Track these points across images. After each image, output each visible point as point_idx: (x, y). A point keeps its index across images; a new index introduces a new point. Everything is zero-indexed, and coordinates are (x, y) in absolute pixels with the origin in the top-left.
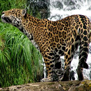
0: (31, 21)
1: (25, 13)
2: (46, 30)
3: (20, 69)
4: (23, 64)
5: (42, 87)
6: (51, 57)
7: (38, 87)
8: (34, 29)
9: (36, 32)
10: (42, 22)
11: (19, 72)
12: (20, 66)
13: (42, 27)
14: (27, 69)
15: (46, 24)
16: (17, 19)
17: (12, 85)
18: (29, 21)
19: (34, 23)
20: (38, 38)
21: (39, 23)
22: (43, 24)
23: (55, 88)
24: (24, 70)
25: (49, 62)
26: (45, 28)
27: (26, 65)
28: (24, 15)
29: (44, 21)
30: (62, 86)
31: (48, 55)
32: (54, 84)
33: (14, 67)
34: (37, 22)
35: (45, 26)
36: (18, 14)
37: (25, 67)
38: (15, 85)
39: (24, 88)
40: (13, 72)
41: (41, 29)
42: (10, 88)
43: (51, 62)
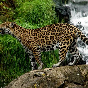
0: (17, 30)
1: (13, 25)
2: (30, 36)
3: (51, 57)
4: (53, 54)
5: (66, 69)
6: (38, 50)
7: (63, 69)
8: (21, 36)
9: (22, 38)
10: (26, 31)
11: (50, 59)
12: (51, 55)
13: (26, 35)
14: (55, 57)
15: (30, 32)
16: (7, 29)
17: (45, 68)
18: (16, 30)
19: (20, 31)
20: (25, 42)
21: (24, 32)
22: (27, 33)
23: (74, 69)
24: (53, 58)
25: (37, 54)
26: (29, 35)
27: (54, 55)
28: (12, 26)
29: (27, 31)
30: (79, 68)
31: (36, 50)
32: (73, 67)
33: (46, 56)
34: (23, 31)
35: (29, 34)
36: (7, 26)
37: (54, 56)
38: (47, 68)
39: (54, 70)
40: (47, 59)
41: (26, 36)
42: (44, 69)
43: (39, 54)
